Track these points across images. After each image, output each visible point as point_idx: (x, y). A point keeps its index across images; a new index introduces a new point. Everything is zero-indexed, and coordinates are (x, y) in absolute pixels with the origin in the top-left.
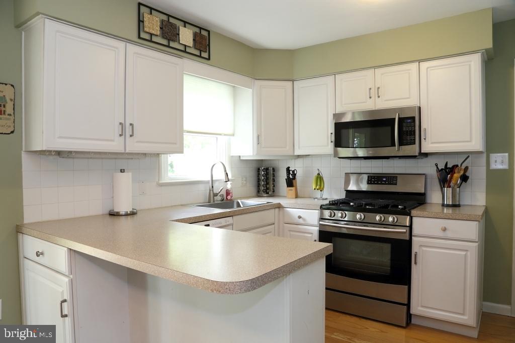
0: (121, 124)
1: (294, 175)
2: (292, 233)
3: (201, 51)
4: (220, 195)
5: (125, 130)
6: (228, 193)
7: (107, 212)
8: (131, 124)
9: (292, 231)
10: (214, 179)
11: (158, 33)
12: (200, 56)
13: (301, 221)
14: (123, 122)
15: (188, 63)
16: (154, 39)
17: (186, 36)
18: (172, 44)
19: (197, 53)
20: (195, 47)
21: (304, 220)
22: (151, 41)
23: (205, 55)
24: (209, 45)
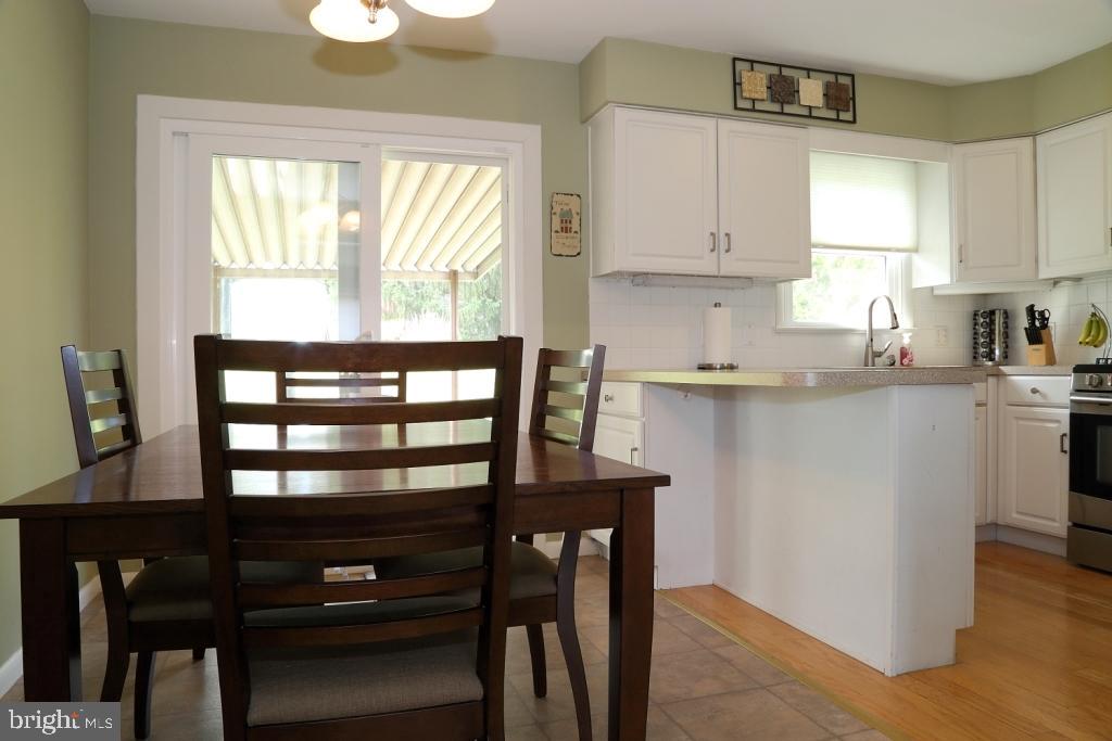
0: (712, 234)
1: (1044, 320)
2: (1021, 422)
3: (838, 111)
4: (888, 357)
5: (720, 242)
6: (904, 354)
7: (696, 366)
8: (727, 235)
9: (1022, 419)
10: (874, 327)
11: (765, 96)
12: (838, 120)
13: (1037, 398)
14: (715, 231)
15: (817, 133)
16: (759, 106)
17: (811, 92)
18: (787, 109)
19: (832, 115)
20: (828, 106)
21: (1044, 396)
22: (754, 110)
23: (845, 116)
24: (854, 99)
